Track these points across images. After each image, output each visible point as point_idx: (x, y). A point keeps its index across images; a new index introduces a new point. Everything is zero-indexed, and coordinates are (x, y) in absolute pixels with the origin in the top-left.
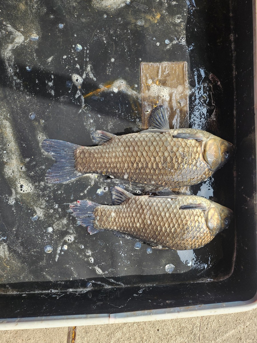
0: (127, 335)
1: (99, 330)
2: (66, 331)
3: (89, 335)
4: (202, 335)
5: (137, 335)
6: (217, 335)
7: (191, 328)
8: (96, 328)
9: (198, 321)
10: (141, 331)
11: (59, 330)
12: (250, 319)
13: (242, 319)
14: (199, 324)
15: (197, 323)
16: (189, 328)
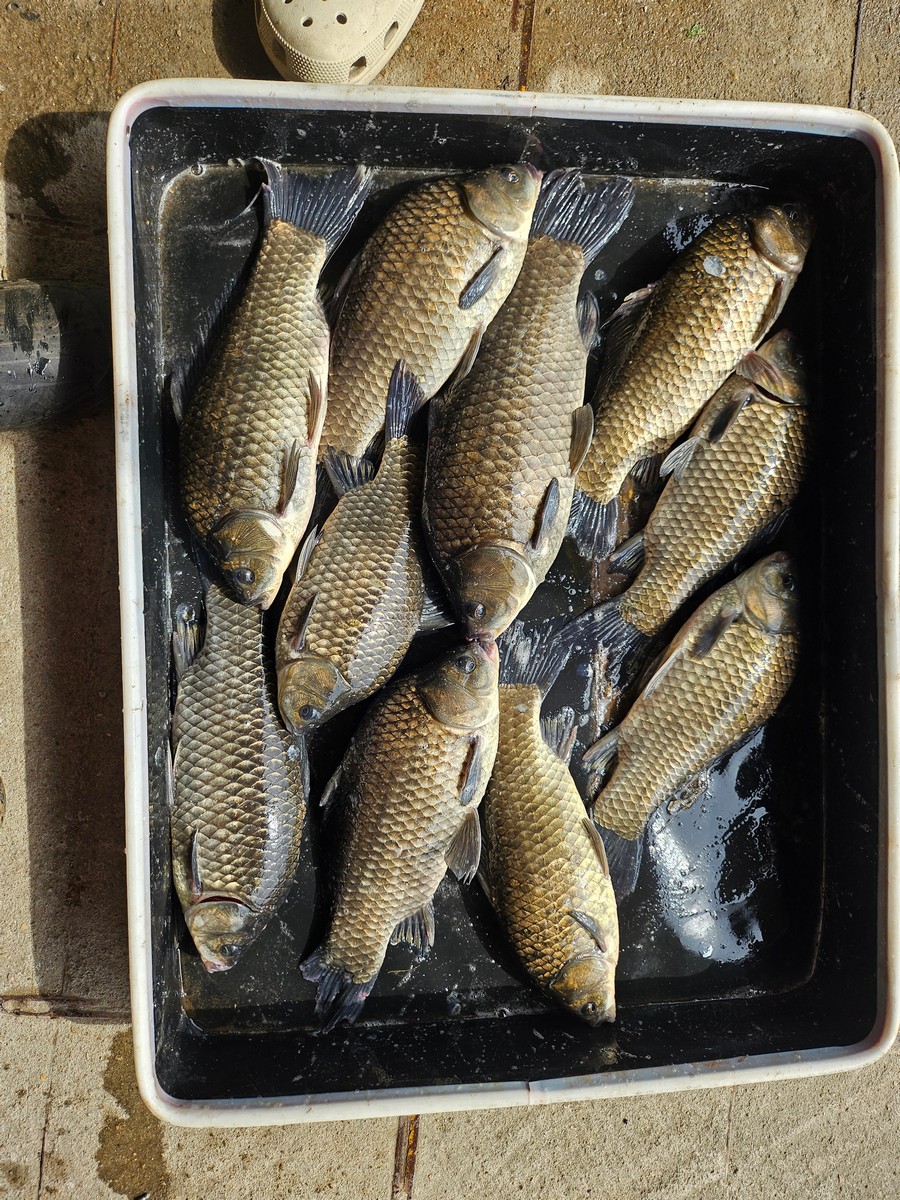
0: (547, 1136)
1: (477, 1123)
2: (394, 1128)
3: (450, 1135)
4: (735, 1132)
5: (572, 1135)
6: (772, 1131)
7: (708, 1113)
8: (468, 1117)
9: (724, 1096)
10: (583, 1125)
11: (376, 1125)
12: (855, 1090)
13: (836, 1090)
14: (728, 1105)
15: (723, 1102)
16: (703, 1116)
